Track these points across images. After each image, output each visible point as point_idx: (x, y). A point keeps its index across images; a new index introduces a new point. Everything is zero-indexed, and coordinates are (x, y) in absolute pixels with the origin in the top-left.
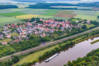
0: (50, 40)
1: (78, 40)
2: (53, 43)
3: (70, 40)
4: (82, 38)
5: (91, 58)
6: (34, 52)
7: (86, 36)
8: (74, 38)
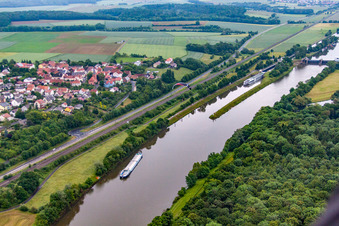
0: (92, 123)
1: (174, 114)
2: (107, 129)
3: (149, 116)
4: (179, 106)
5: (249, 148)
6: (68, 158)
7: (188, 100)
8: (159, 111)
